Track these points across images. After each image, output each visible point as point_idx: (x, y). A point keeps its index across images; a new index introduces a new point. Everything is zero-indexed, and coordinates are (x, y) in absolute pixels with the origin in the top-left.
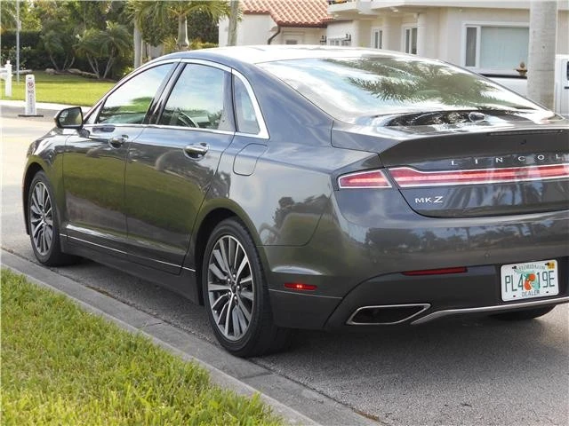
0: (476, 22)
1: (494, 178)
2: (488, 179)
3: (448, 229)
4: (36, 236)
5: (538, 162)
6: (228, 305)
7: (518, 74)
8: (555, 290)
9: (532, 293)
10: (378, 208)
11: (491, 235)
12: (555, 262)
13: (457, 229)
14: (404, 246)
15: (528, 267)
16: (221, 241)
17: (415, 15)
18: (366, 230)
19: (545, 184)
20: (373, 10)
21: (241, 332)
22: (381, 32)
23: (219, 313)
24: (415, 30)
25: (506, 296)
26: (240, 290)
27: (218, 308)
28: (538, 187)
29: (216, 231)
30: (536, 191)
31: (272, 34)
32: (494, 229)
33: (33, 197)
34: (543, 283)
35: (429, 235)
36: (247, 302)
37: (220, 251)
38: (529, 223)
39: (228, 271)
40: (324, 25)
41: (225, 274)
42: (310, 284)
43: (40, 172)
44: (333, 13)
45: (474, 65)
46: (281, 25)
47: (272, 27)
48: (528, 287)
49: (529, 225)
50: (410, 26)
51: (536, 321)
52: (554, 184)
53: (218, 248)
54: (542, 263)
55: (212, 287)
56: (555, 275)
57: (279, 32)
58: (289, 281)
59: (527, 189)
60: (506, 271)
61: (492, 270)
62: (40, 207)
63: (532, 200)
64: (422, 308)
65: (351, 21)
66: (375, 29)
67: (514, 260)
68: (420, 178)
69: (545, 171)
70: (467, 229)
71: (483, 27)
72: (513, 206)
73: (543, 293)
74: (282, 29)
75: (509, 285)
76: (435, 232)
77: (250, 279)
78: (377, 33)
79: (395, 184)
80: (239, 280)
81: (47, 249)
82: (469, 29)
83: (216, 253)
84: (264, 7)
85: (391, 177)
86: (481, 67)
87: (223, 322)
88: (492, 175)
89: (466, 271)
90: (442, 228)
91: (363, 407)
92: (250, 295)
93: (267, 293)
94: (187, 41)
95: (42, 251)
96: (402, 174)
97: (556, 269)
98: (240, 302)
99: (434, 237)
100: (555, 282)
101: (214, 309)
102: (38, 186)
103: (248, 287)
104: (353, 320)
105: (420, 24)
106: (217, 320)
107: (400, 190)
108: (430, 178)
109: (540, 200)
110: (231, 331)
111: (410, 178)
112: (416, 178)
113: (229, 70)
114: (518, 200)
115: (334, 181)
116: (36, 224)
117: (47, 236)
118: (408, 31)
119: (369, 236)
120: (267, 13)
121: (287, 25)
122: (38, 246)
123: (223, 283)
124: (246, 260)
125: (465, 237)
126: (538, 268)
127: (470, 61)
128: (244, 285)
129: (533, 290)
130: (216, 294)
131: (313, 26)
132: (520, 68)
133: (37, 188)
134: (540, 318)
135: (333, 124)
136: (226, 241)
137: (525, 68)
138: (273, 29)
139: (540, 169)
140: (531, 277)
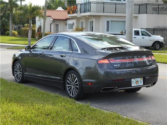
0: (109, 19)
1: (128, 61)
2: (127, 61)
3: (119, 71)
4: (16, 76)
5: (137, 57)
6: (72, 89)
7: (121, 34)
8: (142, 84)
9: (138, 85)
10: (105, 67)
11: (128, 73)
12: (142, 78)
13: (121, 71)
14: (111, 75)
15: (137, 79)
16: (70, 75)
17: (93, 18)
18: (104, 72)
19: (139, 62)
20: (81, 16)
21: (75, 95)
22: (83, 22)
23: (69, 91)
24: (92, 22)
25: (133, 85)
26: (75, 86)
27: (69, 90)
28: (137, 63)
29: (69, 73)
30: (137, 64)
31: (52, 22)
32: (128, 72)
33: (15, 67)
34: (140, 83)
35: (115, 73)
36: (77, 88)
37: (70, 78)
38: (135, 70)
39: (72, 82)
40: (66, 20)
41: (71, 82)
42: (92, 83)
43: (18, 61)
44: (69, 17)
45: (109, 31)
46: (54, 20)
47: (51, 20)
48: (137, 83)
49: (135, 71)
50: (91, 20)
51: (136, 92)
52: (141, 62)
53: (69, 77)
54: (140, 78)
55: (67, 85)
56: (142, 81)
57: (53, 22)
58: (87, 83)
59: (135, 63)
60: (133, 80)
61: (130, 80)
62: (17, 69)
63: (136, 65)
64: (116, 88)
65: (74, 19)
66: (81, 21)
67: (134, 78)
68: (115, 61)
69: (139, 59)
70: (123, 71)
71: (111, 21)
72: (132, 67)
73: (140, 85)
74: (55, 21)
75: (133, 83)
76: (116, 72)
77: (78, 83)
78: (81, 22)
79: (110, 62)
80: (75, 83)
81: (20, 79)
82: (107, 21)
83: (69, 78)
84: (49, 15)
85: (109, 61)
86: (111, 32)
87: (70, 93)
88: (128, 60)
89: (125, 80)
90: (118, 71)
91: (105, 108)
92: (78, 87)
93: (82, 86)
94: (32, 25)
95: (18, 80)
96: (111, 60)
97: (142, 80)
98: (75, 88)
99: (116, 73)
100: (142, 82)
101: (68, 90)
102: (17, 64)
103: (77, 85)
104: (102, 90)
105: (94, 20)
106: (69, 93)
107: (111, 63)
108: (117, 61)
109: (138, 65)
110: (73, 95)
111: (113, 61)
112: (114, 61)
113: (70, 38)
114: (133, 66)
115: (97, 62)
116: (16, 73)
117: (20, 76)
118: (90, 22)
119: (104, 73)
120: (50, 16)
121: (56, 20)
122: (17, 78)
123: (71, 84)
124: (76, 79)
125: (122, 73)
126: (139, 79)
127: (108, 30)
128: (76, 84)
129: (138, 84)
130: (68, 87)
131: (63, 20)
132: (121, 32)
133: (17, 65)
134: (137, 92)
135: (96, 49)
136: (71, 75)
137: (123, 32)
138: (52, 21)
139: (138, 59)
140: (137, 81)
